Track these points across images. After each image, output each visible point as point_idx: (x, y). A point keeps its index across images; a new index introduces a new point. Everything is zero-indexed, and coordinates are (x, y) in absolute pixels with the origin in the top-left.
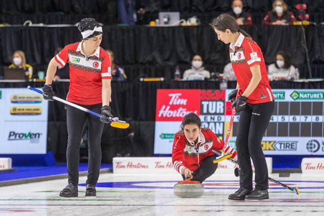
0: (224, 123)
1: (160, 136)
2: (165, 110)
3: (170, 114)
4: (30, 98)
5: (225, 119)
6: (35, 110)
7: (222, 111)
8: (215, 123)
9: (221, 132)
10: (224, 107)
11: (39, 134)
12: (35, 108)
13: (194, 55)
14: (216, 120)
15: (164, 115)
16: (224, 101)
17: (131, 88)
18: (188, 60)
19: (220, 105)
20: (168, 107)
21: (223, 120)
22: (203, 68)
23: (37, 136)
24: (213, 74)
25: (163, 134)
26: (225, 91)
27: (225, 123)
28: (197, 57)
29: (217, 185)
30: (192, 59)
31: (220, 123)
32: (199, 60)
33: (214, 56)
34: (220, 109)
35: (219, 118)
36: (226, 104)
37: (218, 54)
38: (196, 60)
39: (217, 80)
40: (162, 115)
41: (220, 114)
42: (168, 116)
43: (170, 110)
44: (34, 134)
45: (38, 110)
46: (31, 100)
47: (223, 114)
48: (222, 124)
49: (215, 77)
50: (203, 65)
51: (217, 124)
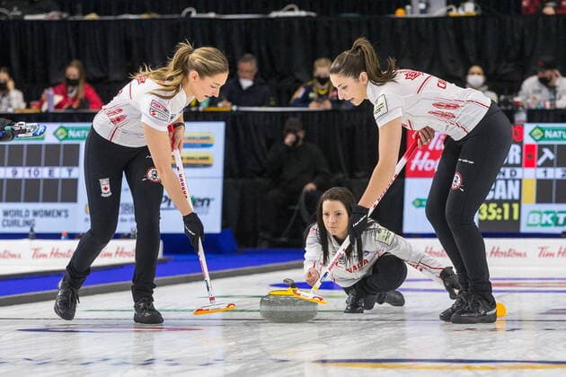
0: (520, 180)
1: (414, 203)
2: (421, 158)
3: (429, 166)
4: (194, 138)
5: (523, 173)
6: (201, 158)
7: (518, 161)
8: (506, 181)
9: (516, 197)
10: (521, 154)
11: (209, 200)
12: (203, 155)
13: (471, 65)
14: (508, 175)
15: (420, 168)
16: (520, 143)
17: (365, 121)
18: (460, 74)
19: (515, 150)
20: (427, 154)
21: (519, 175)
22: (486, 88)
23: (206, 202)
24: (502, 97)
25: (417, 199)
26: (523, 125)
27: (524, 182)
28: (476, 69)
29: (510, 285)
30: (466, 73)
31: (514, 180)
32: (479, 74)
33: (504, 68)
34: (514, 158)
35: (513, 173)
36: (524, 149)
37: (511, 65)
38: (473, 74)
39: (510, 108)
40: (417, 167)
41: (514, 165)
42: (427, 169)
43: (429, 158)
44: (199, 200)
45: (207, 158)
46: (195, 141)
47: (520, 166)
48: (517, 183)
49: (506, 103)
50: (485, 83)
51: (510, 183)
